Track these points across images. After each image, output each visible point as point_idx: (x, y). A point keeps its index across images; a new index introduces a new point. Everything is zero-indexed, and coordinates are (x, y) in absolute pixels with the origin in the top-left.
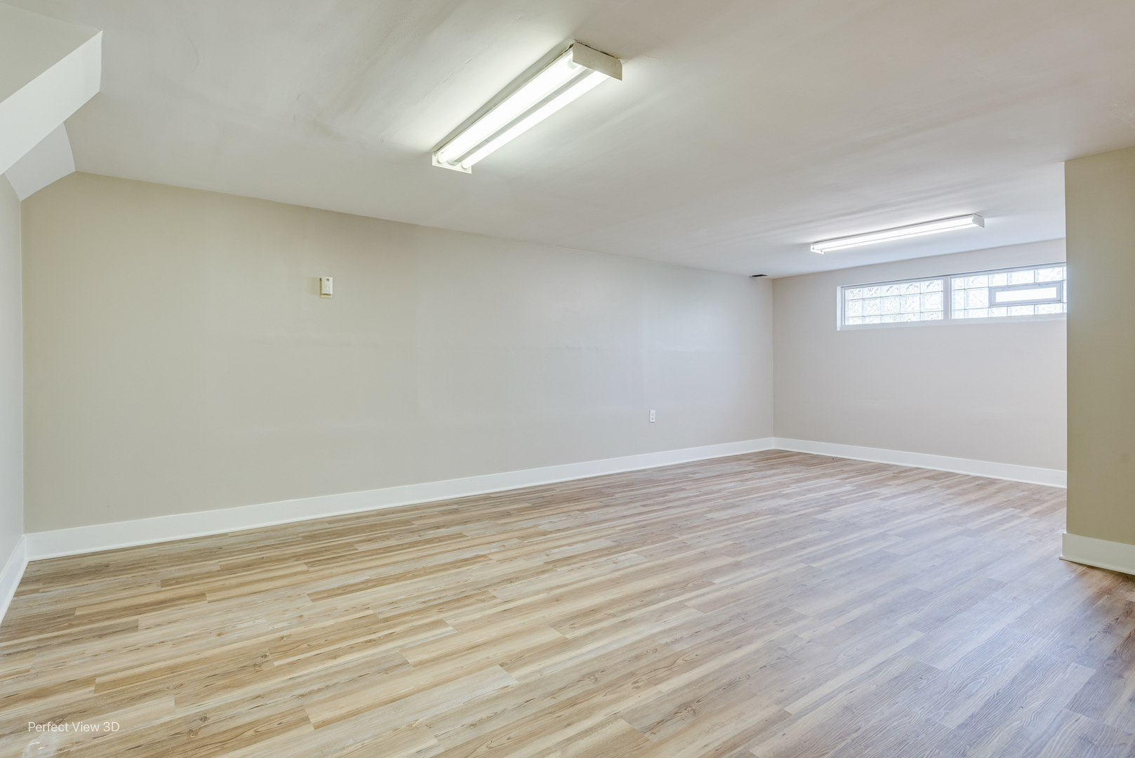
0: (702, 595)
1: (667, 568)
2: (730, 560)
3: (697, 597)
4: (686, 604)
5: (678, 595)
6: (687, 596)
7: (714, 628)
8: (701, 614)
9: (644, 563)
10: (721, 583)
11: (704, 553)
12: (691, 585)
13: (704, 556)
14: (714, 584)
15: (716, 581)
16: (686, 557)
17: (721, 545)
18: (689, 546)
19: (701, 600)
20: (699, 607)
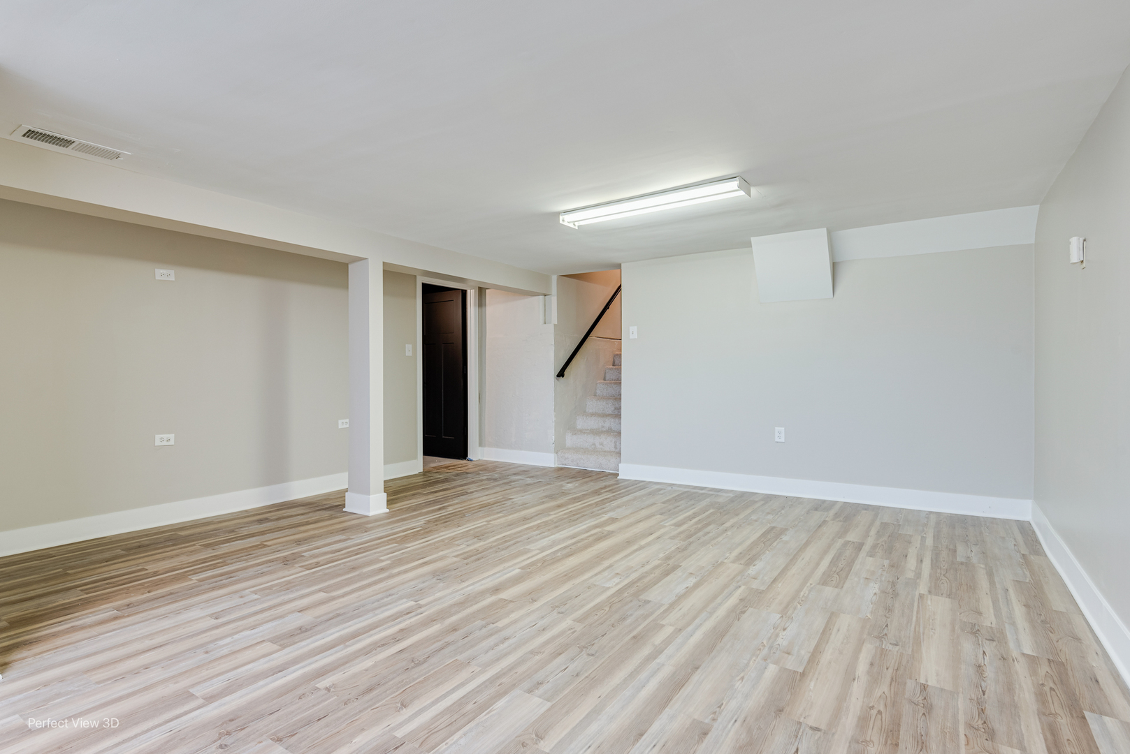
0: (529, 558)
1: (565, 575)
2: (504, 595)
3: (532, 557)
4: (538, 551)
5: (547, 555)
6: (540, 556)
7: (518, 542)
8: (527, 547)
9: (591, 577)
10: (514, 570)
11: (534, 600)
12: (539, 565)
13: (532, 596)
14: (519, 568)
15: (517, 571)
16: (552, 591)
17: (513, 616)
18: (554, 608)
19: (529, 555)
20: (529, 551)
